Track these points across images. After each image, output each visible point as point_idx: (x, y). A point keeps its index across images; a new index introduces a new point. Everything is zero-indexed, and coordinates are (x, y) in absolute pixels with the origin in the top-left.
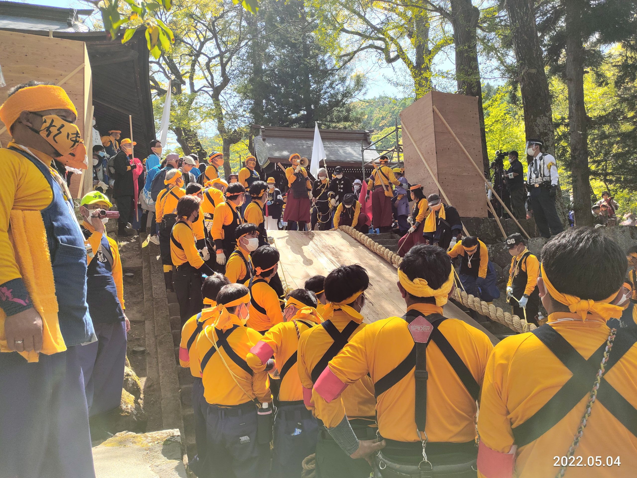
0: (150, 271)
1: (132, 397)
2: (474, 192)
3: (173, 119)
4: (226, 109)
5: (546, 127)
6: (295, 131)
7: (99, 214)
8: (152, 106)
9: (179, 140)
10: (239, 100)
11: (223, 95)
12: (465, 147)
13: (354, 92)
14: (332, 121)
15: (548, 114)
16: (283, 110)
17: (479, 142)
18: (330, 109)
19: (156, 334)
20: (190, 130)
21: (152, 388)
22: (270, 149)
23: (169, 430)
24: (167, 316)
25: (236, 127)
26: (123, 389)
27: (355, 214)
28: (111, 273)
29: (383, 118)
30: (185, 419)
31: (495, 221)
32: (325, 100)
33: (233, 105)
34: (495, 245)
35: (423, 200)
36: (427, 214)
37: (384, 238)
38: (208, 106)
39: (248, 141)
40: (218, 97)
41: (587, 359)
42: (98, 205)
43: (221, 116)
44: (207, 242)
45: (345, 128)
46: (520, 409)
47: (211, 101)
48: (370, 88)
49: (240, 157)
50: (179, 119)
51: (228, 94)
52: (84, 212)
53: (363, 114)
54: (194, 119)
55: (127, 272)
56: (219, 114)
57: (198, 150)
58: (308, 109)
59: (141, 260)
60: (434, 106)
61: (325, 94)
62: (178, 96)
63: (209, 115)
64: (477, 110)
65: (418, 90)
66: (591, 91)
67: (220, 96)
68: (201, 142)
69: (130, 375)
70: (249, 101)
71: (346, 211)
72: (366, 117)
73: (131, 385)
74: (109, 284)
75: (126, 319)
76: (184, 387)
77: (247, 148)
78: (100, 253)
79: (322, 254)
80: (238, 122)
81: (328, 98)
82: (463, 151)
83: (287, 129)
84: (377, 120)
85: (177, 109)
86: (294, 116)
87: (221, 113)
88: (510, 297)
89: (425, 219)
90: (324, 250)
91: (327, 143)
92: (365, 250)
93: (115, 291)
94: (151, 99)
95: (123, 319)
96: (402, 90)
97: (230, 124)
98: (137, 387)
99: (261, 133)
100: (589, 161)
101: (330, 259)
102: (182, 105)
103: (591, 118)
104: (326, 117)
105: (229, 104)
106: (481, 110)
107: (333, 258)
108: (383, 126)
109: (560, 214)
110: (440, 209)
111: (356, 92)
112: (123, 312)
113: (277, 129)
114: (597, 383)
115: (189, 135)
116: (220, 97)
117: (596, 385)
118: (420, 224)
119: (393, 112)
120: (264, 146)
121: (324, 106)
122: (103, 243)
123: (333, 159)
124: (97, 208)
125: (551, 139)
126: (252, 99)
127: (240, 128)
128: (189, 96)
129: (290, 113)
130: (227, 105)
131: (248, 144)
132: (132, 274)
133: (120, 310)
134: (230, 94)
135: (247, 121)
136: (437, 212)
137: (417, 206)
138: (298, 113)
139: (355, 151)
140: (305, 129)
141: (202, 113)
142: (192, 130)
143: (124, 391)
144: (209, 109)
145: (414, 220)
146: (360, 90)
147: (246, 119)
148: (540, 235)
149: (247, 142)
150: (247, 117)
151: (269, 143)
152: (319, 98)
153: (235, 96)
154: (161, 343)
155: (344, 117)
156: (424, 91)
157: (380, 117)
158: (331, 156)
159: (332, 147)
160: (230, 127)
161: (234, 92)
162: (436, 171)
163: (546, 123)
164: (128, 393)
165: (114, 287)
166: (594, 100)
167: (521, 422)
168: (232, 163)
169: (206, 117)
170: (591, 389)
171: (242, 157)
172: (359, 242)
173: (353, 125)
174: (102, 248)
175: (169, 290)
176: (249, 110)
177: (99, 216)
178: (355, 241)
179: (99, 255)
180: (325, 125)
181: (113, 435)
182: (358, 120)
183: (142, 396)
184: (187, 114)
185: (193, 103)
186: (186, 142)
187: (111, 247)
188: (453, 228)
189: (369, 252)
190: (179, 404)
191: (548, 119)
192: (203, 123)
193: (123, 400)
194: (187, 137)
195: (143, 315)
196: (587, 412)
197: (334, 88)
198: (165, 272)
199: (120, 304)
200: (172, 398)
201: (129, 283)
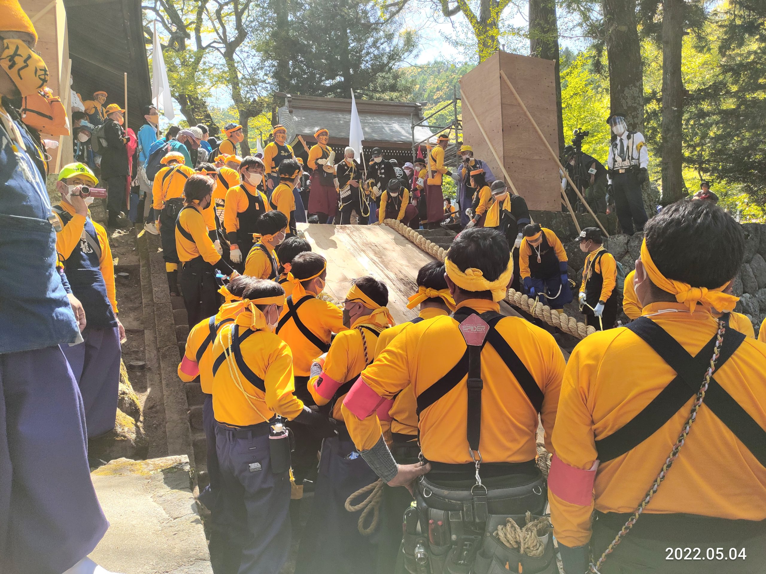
0: (149, 271)
1: (131, 419)
2: (546, 180)
3: (175, 84)
4: (242, 72)
5: (635, 100)
6: (330, 101)
7: (80, 191)
8: (148, 65)
9: (183, 111)
10: (258, 61)
11: (238, 53)
12: (538, 124)
13: (403, 54)
14: (375, 90)
15: (638, 84)
16: (314, 74)
17: (554, 118)
18: (373, 75)
19: (158, 346)
20: (198, 98)
21: (154, 409)
22: (298, 124)
23: (175, 457)
24: (172, 324)
25: (255, 95)
26: (118, 409)
27: (402, 205)
28: (99, 267)
29: (438, 89)
30: (195, 445)
31: (570, 216)
32: (367, 62)
33: (252, 67)
34: (569, 244)
35: (486, 188)
36: (489, 206)
37: (437, 235)
38: (219, 67)
39: (271, 113)
40: (232, 56)
41: (693, 356)
42: (79, 179)
43: (236, 81)
44: (220, 235)
45: (392, 99)
46: (611, 416)
47: (223, 61)
48: (423, 49)
49: (261, 134)
50: (183, 83)
51: (245, 52)
52: (63, 189)
53: (414, 82)
54: (202, 83)
55: (120, 272)
56: (234, 78)
57: (208, 124)
58: (346, 75)
59: (137, 257)
60: (502, 71)
61: (367, 55)
62: (181, 52)
63: (220, 79)
64: (553, 77)
65: (483, 51)
66: (689, 59)
67: (234, 54)
68: (211, 114)
69: (126, 394)
70: (271, 61)
71: (392, 201)
72: (418, 86)
73: (127, 405)
74: (97, 281)
75: (120, 324)
76: (193, 408)
77: (270, 123)
78: (84, 242)
79: (362, 254)
80: (258, 89)
81: (371, 60)
82: (535, 128)
83: (319, 98)
84: (431, 92)
85: (180, 70)
86: (328, 83)
87: (237, 77)
88: (583, 304)
89: (486, 211)
90: (364, 248)
91: (370, 118)
92: (415, 249)
93: (105, 290)
94: (147, 58)
95: (115, 324)
96: (463, 51)
97: (248, 92)
98: (136, 408)
99: (287, 103)
100: (683, 145)
101: (372, 259)
102: (186, 65)
103: (688, 91)
104: (367, 85)
105: (246, 65)
106: (558, 78)
107: (375, 258)
108: (438, 98)
109: (647, 207)
110: (504, 200)
111: (406, 54)
112: (115, 316)
113: (307, 98)
114: (705, 383)
115: (196, 104)
116: (235, 56)
117: (704, 385)
118: (481, 217)
119: (451, 82)
120: (291, 120)
121: (366, 71)
122: (87, 229)
123: (376, 138)
124: (78, 184)
125: (640, 116)
126: (274, 59)
127: (260, 97)
128: (195, 53)
129: (324, 78)
130: (244, 67)
131: (271, 117)
132: (127, 274)
133: (111, 313)
134: (247, 52)
135: (269, 89)
136: (501, 203)
137: (478, 195)
138: (333, 78)
139: (403, 128)
140: (342, 100)
141: (212, 76)
142: (200, 97)
143: (119, 411)
144: (221, 70)
145: (474, 212)
146: (411, 51)
147: (268, 85)
148: (622, 232)
149: (270, 115)
150: (269, 83)
151: (297, 116)
152: (359, 60)
153: (254, 56)
154: (164, 356)
155: (390, 86)
156: (490, 53)
157: (434, 88)
158: (373, 135)
159: (375, 123)
160: (248, 95)
161: (253, 50)
162: (502, 153)
163: (635, 95)
164: (124, 414)
165: (103, 285)
166: (692, 71)
167: (610, 433)
168: (251, 142)
169: (217, 81)
170: (697, 391)
171: (263, 135)
172: (407, 239)
173: (401, 96)
174: (87, 235)
175: (173, 294)
176: (272, 74)
177: (81, 194)
178: (403, 238)
179: (82, 244)
180: (367, 95)
181: (106, 463)
182: (408, 90)
183: (141, 418)
184: (193, 77)
185: (201, 62)
186: (193, 113)
187: (98, 234)
188: (519, 222)
189: (420, 251)
190: (188, 428)
191: (638, 90)
192: (213, 89)
193: (118, 421)
194: (193, 106)
195: (142, 324)
196: (691, 418)
197: (378, 48)
198: (168, 271)
199: (112, 307)
200: (180, 421)
201: (123, 285)
